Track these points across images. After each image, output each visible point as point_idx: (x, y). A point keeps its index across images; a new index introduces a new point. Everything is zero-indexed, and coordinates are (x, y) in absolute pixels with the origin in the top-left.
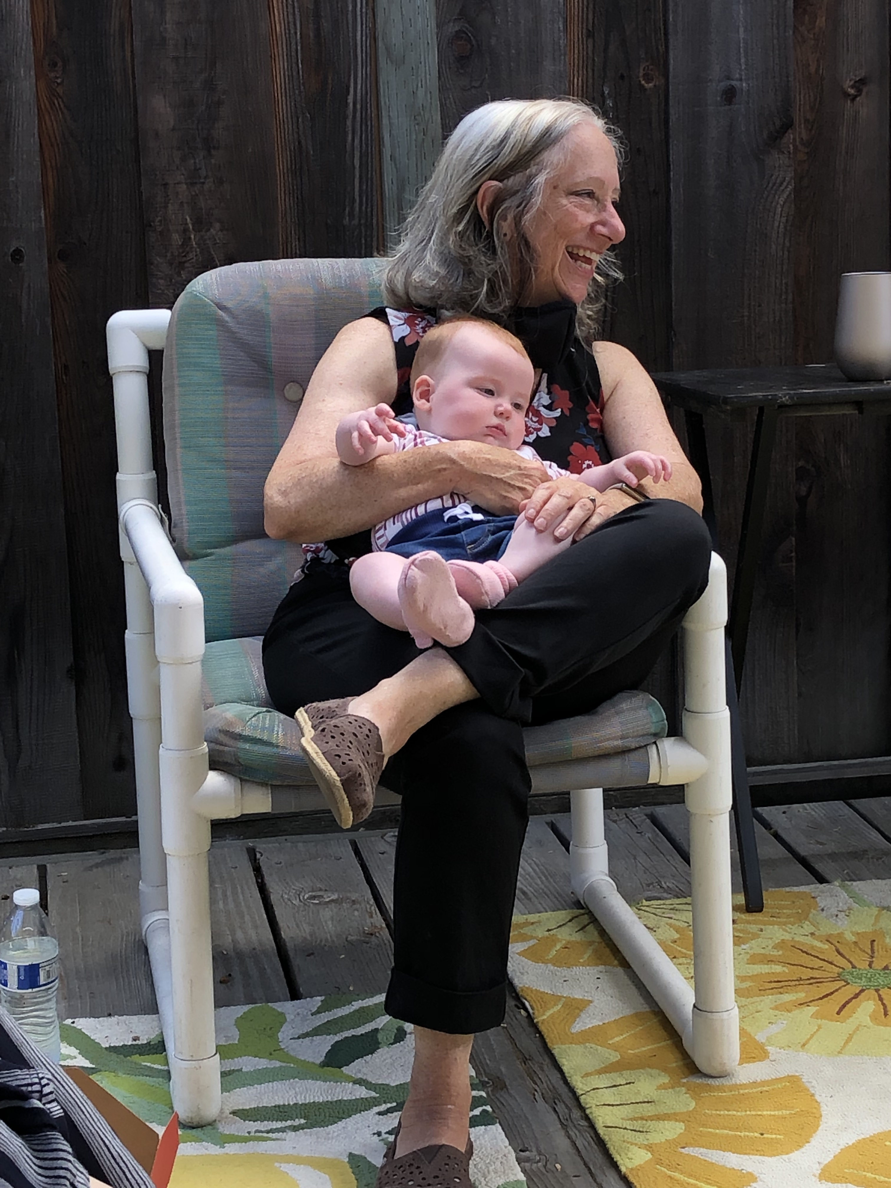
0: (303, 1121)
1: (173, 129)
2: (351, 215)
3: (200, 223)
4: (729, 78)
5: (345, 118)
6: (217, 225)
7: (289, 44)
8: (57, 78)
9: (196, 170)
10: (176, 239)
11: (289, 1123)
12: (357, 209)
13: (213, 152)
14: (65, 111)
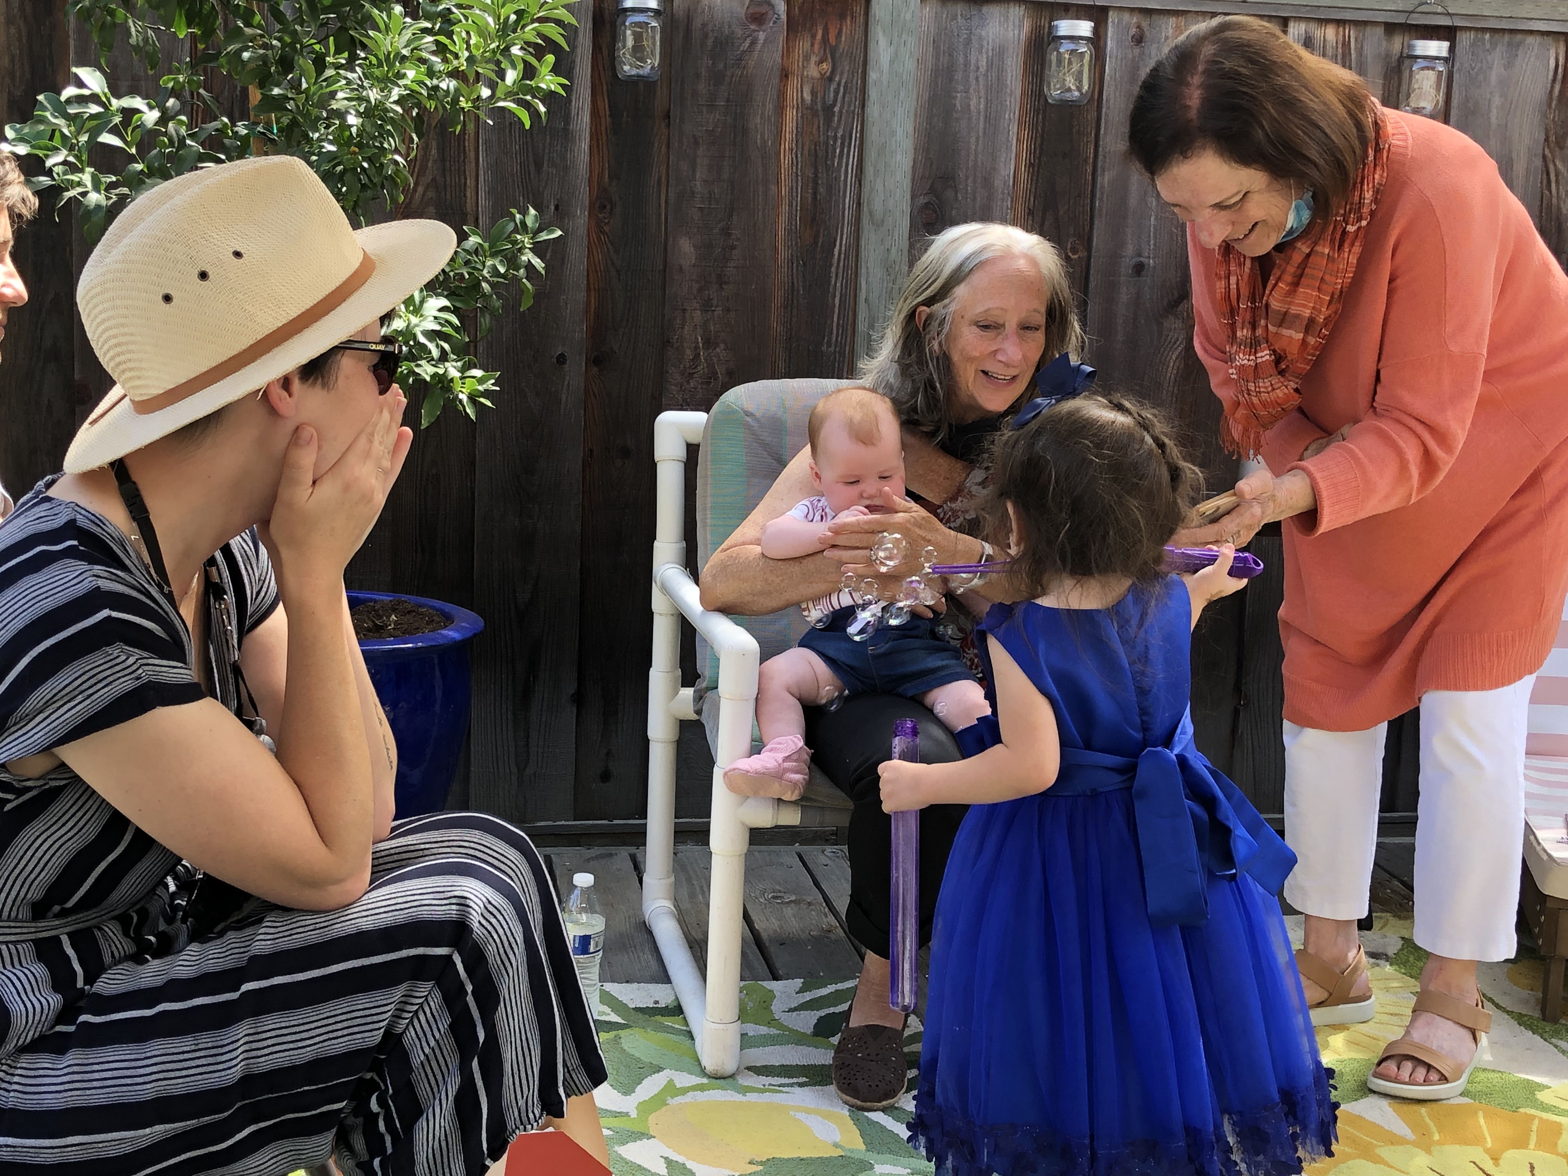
1: (694, 266)
2: (829, 344)
3: (709, 343)
4: (1140, 255)
5: (831, 265)
6: (722, 346)
7: (790, 205)
8: (605, 218)
9: (710, 300)
10: (689, 354)
11: (795, 1080)
12: (834, 339)
13: (724, 286)
14: (609, 245)
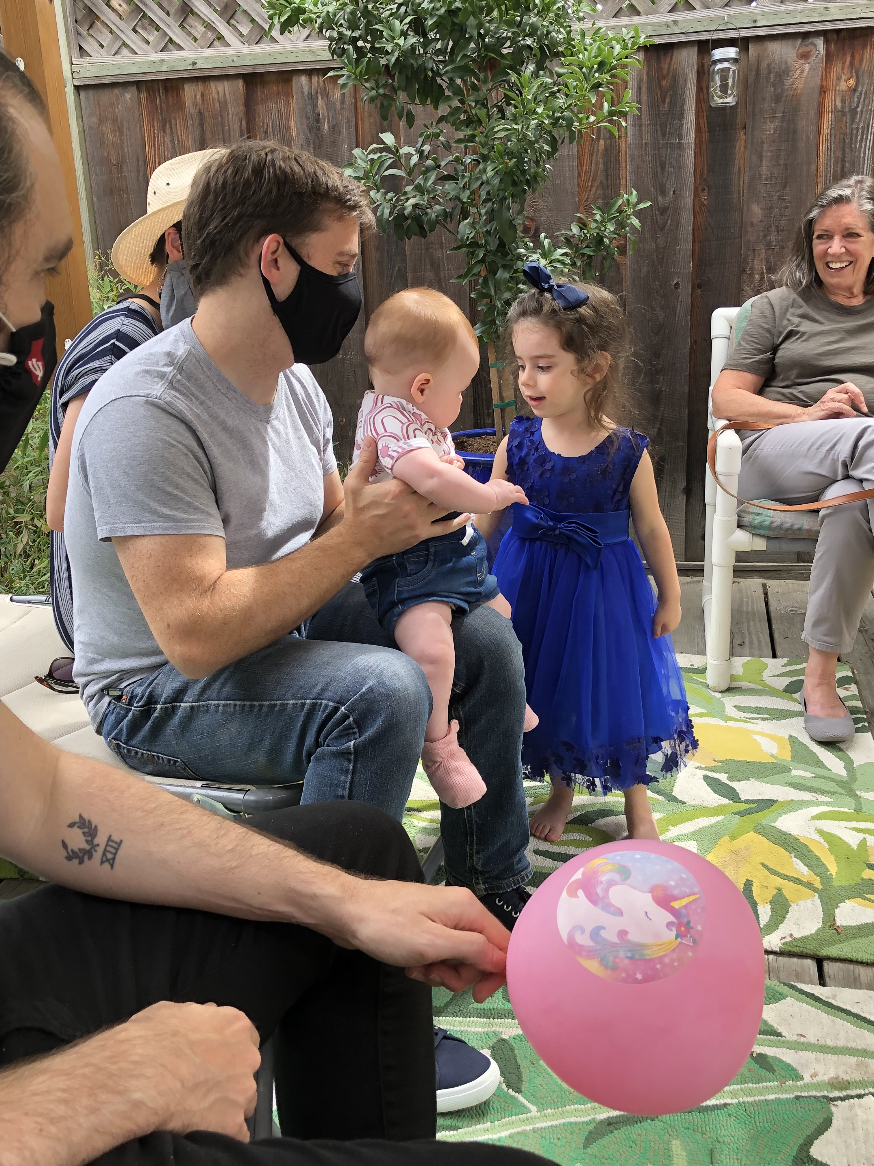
0: (768, 716)
1: (761, 221)
8: (704, 196)
9: (771, 242)
10: (757, 277)
11: (761, 716)
13: (780, 233)
14: (707, 213)
